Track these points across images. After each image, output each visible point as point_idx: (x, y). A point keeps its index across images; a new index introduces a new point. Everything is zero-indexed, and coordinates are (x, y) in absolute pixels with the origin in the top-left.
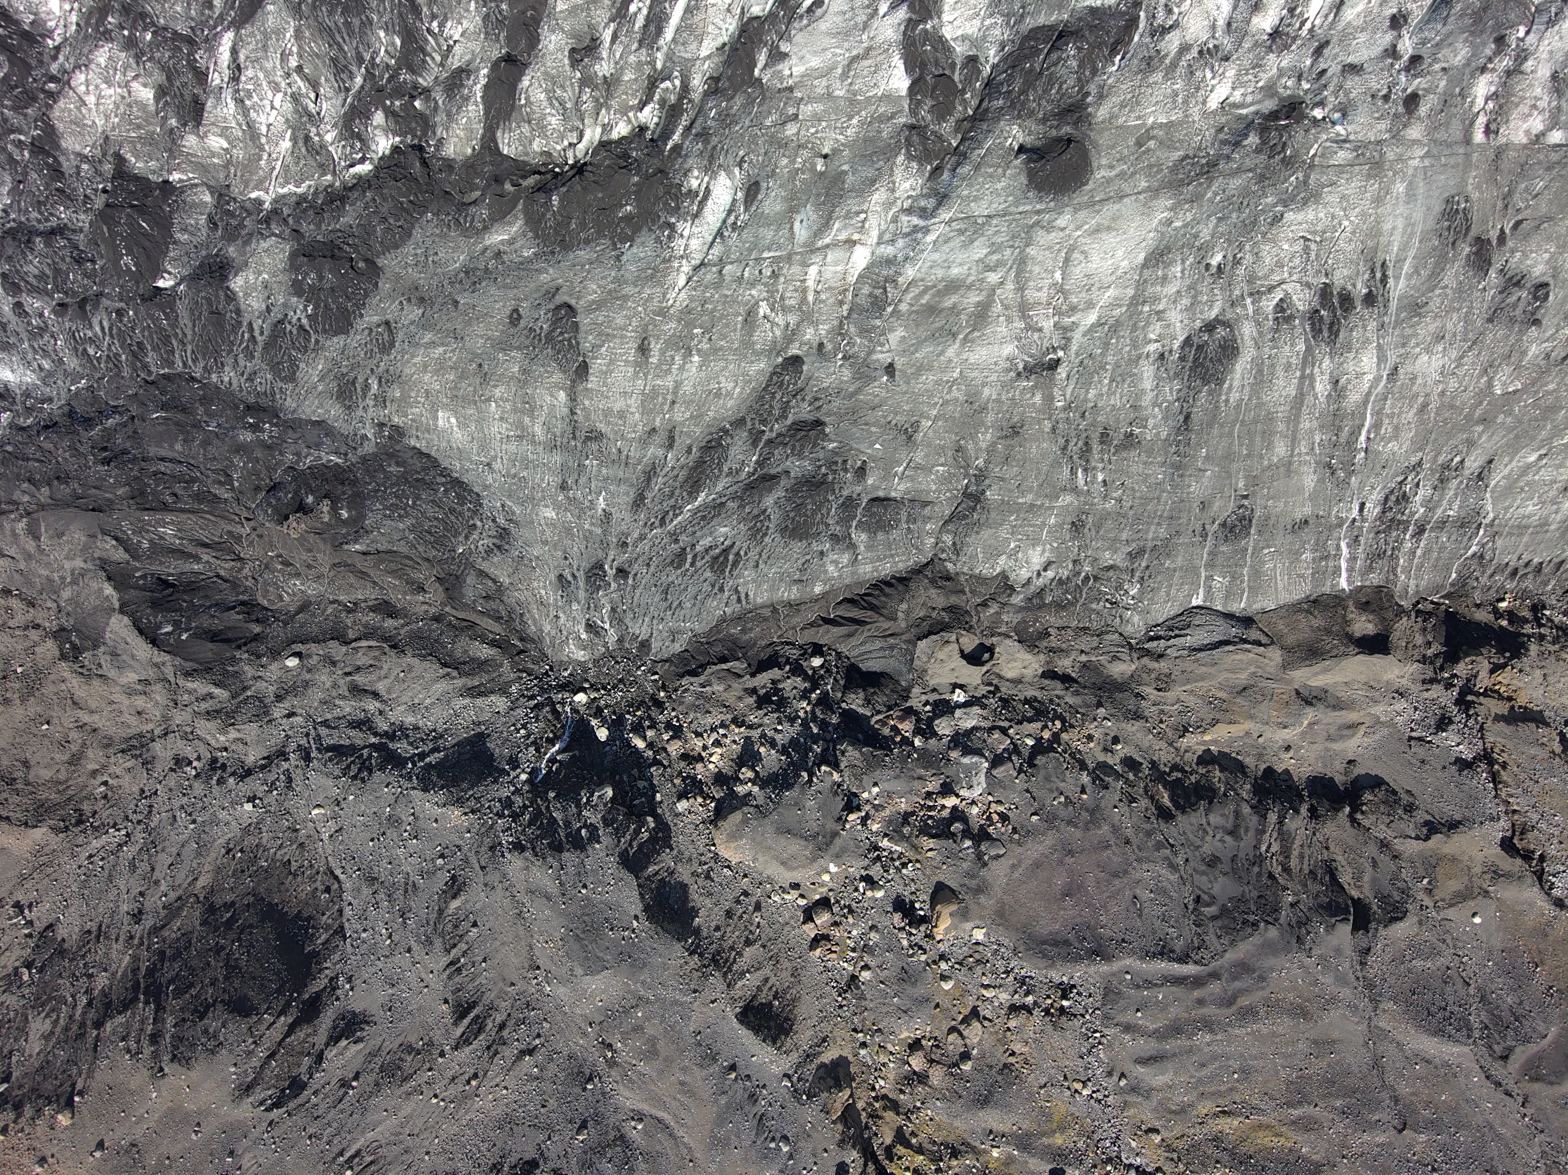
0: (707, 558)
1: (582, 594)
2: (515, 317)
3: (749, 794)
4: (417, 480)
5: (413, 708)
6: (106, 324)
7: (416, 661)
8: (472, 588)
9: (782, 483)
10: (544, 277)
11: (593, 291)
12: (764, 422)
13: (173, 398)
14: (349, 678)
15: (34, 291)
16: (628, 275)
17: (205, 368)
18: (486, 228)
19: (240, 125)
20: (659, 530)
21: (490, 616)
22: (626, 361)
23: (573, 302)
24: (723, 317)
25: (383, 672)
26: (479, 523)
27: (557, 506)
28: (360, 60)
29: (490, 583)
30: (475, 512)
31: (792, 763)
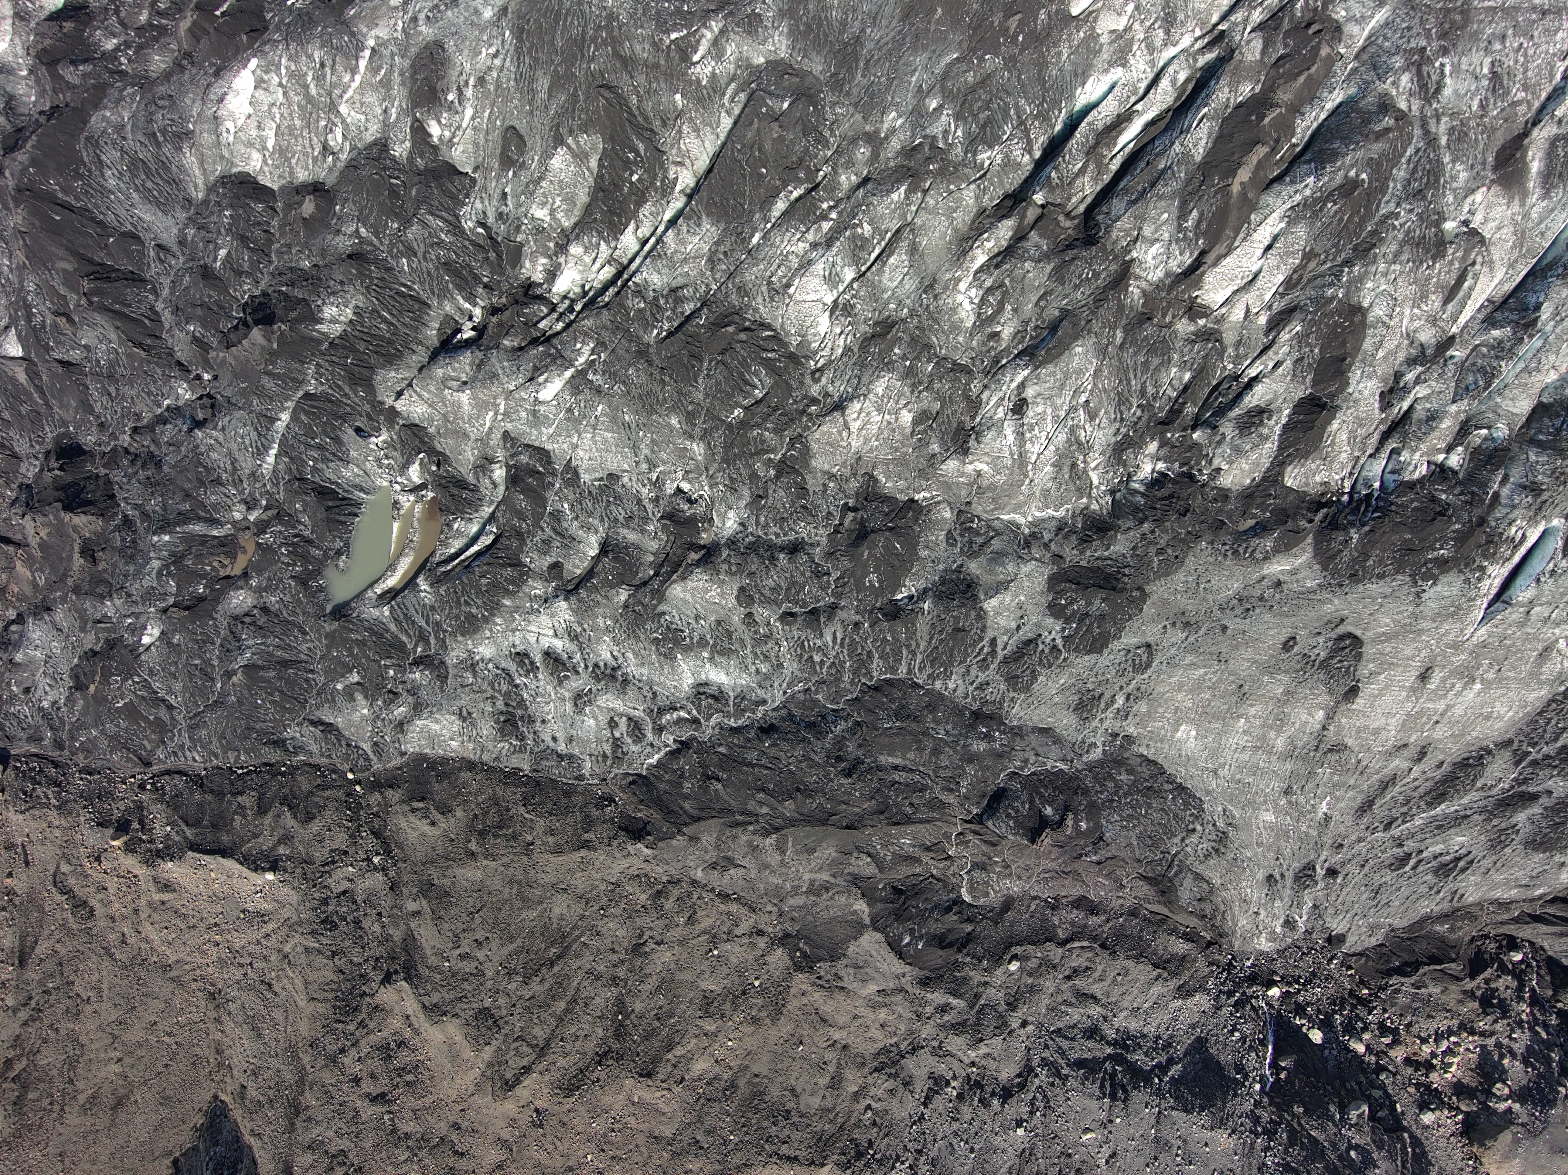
0: (1434, 863)
1: (1287, 892)
2: (1288, 645)
3: (1509, 1110)
4: (1149, 789)
5: (1135, 1011)
6: (839, 635)
7: (1130, 963)
8: (1187, 891)
9: (1541, 801)
10: (1328, 608)
11: (1385, 622)
12: (1533, 745)
13: (902, 707)
14: (1071, 983)
15: (766, 601)
16: (1427, 612)
17: (929, 676)
18: (1266, 558)
19: (1012, 454)
20: (1381, 834)
21: (1197, 916)
22: (1403, 687)
23: (1358, 633)
24: (1519, 651)
25: (1097, 974)
26: (1199, 827)
27: (1276, 810)
28: (1143, 393)
29: (1205, 886)
30: (1197, 818)
31: (1540, 1076)
